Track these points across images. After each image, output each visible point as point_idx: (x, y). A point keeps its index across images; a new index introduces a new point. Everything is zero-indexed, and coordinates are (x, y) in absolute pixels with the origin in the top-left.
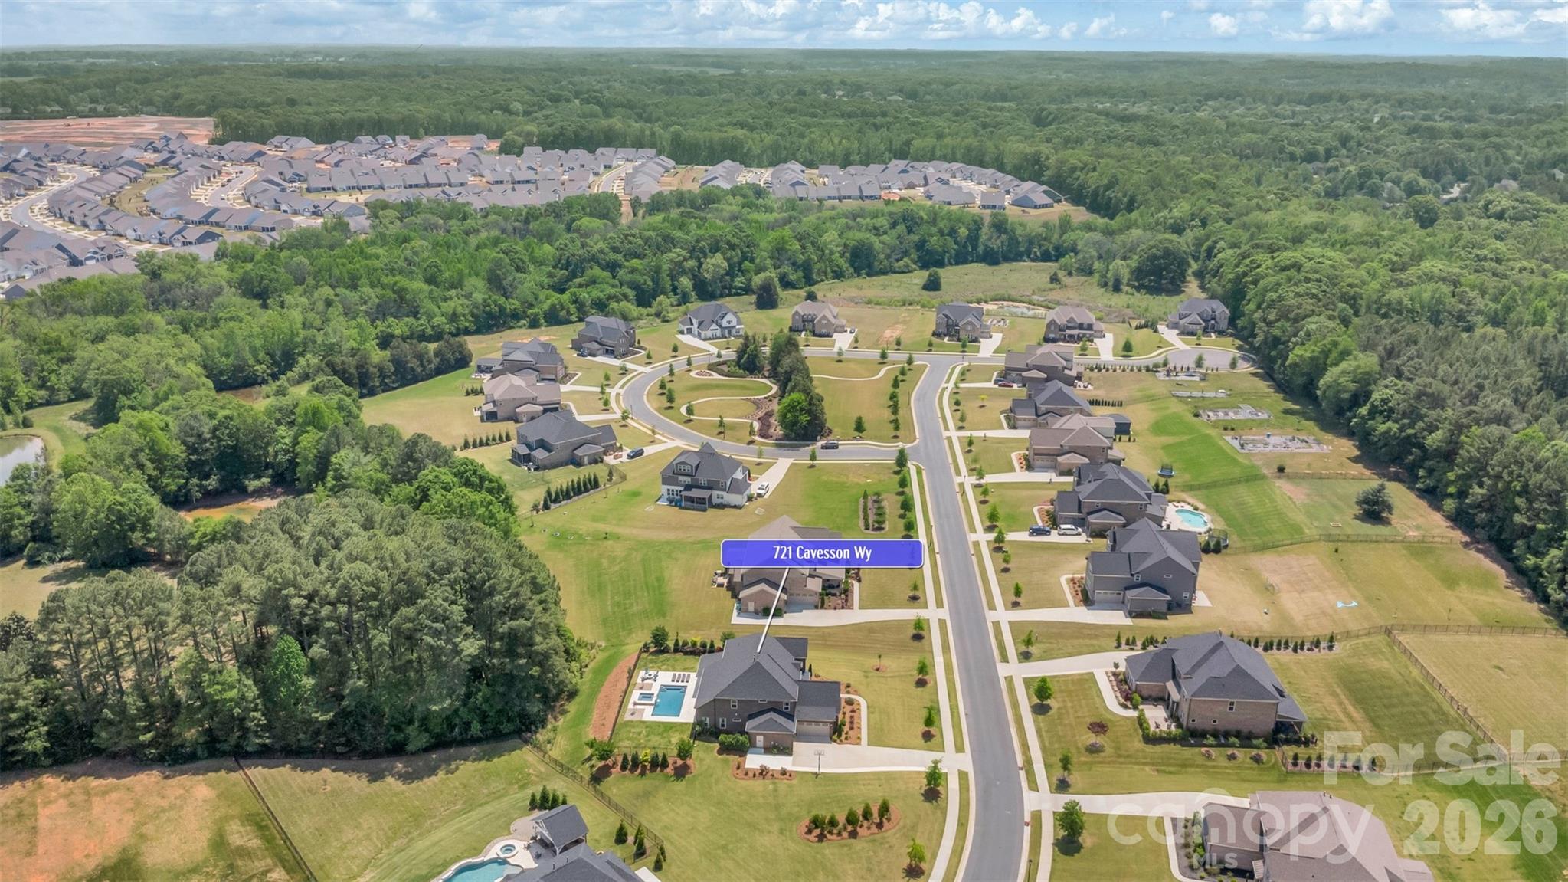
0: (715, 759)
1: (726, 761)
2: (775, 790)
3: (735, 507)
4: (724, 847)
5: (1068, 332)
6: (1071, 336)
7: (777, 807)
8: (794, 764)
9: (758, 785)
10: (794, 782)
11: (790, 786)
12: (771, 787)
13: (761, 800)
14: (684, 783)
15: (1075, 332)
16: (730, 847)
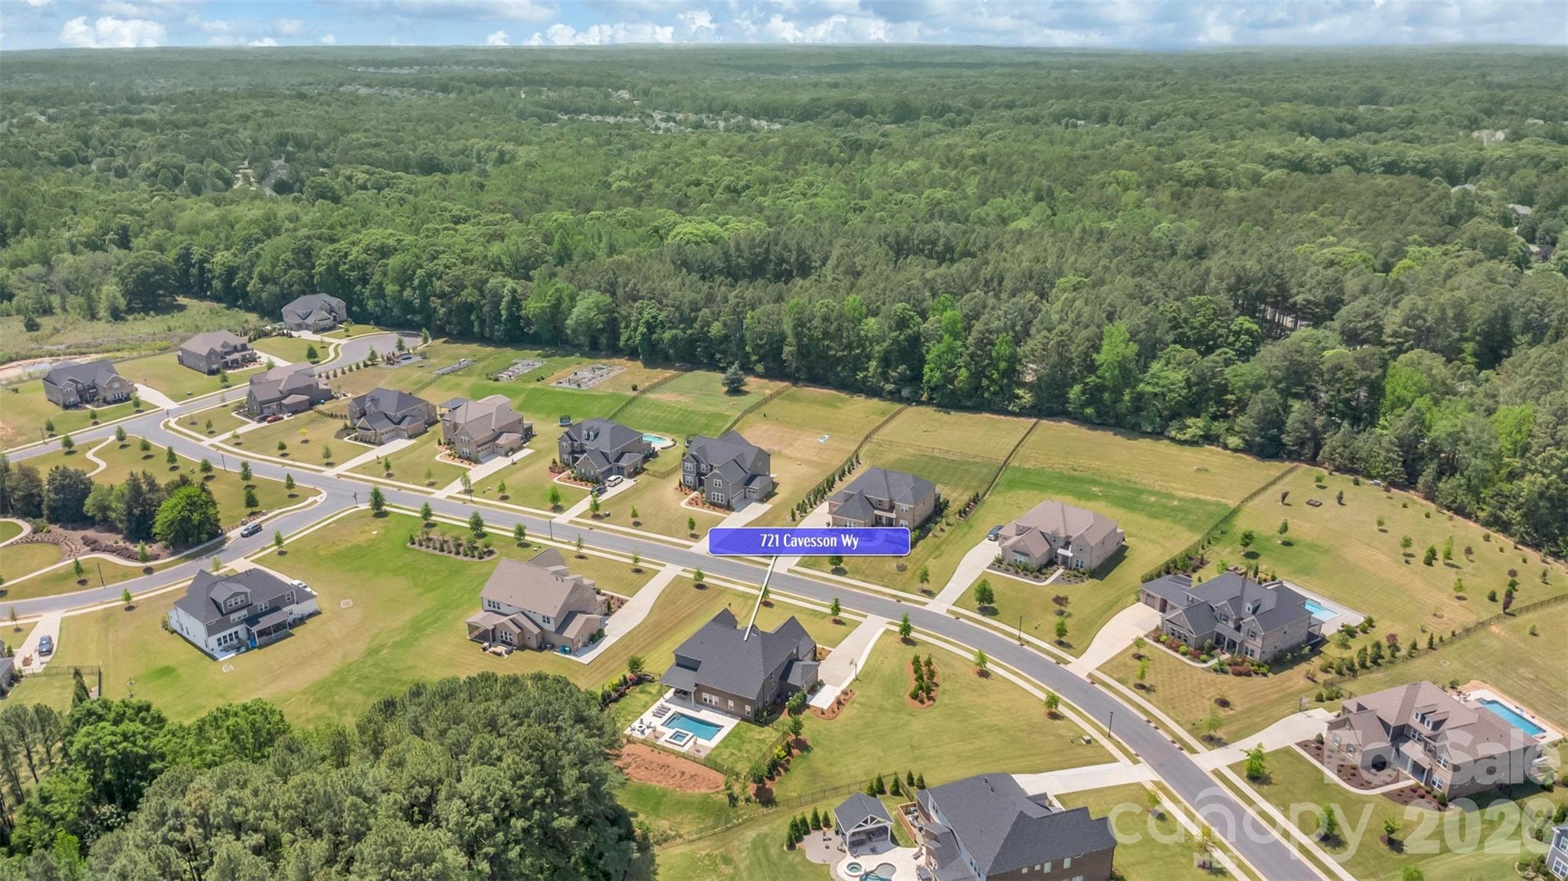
3: (311, 615)
5: (229, 358)
6: (235, 361)
15: (236, 356)
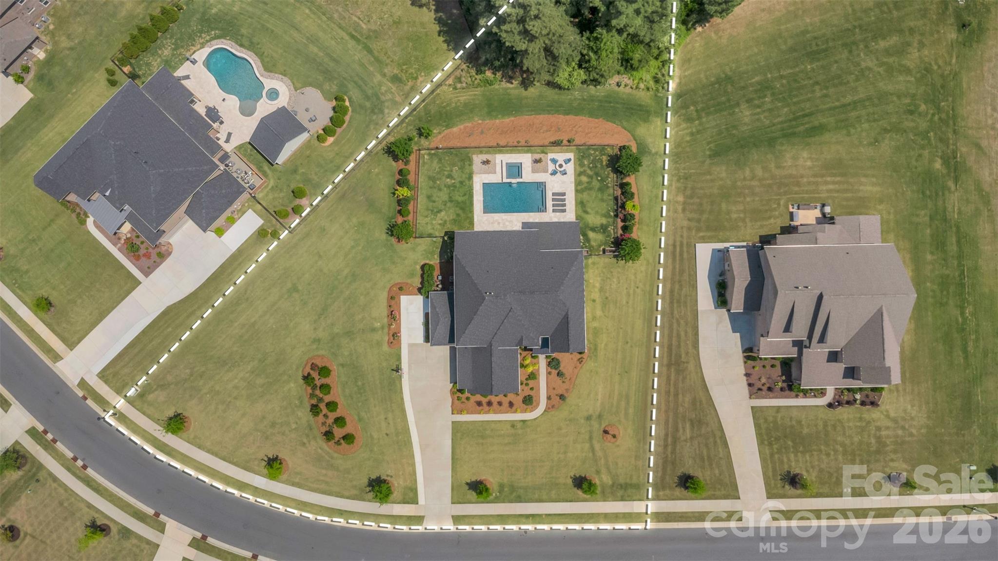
0: (416, 263)
1: (412, 275)
2: (374, 330)
4: (295, 289)
7: (349, 334)
8: (411, 346)
9: (380, 310)
10: (385, 348)
11: (379, 344)
12: (378, 325)
13: (358, 317)
14: (384, 236)
16: (296, 295)
